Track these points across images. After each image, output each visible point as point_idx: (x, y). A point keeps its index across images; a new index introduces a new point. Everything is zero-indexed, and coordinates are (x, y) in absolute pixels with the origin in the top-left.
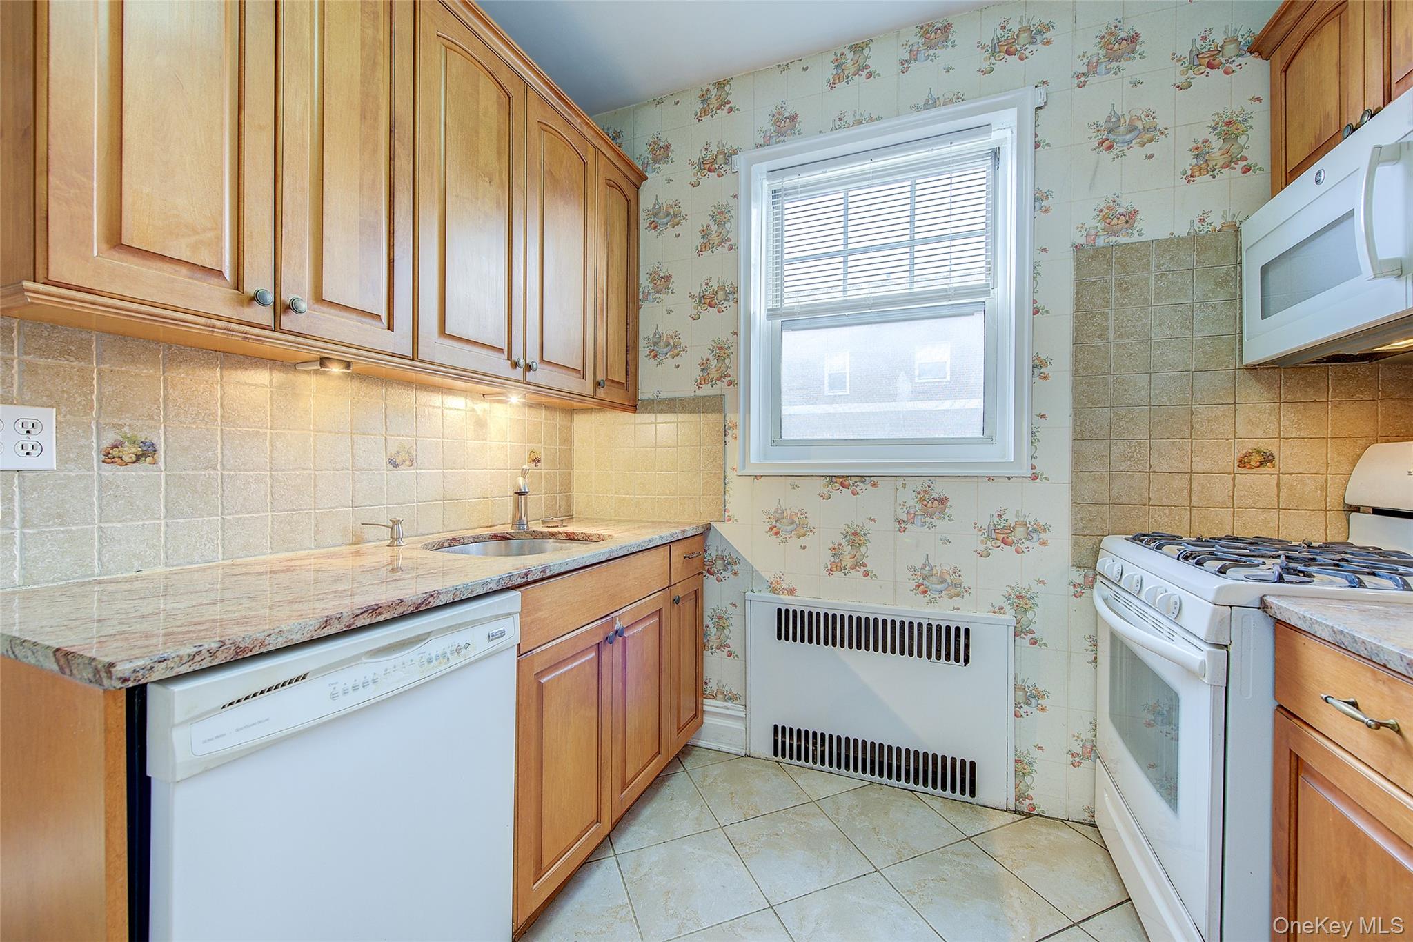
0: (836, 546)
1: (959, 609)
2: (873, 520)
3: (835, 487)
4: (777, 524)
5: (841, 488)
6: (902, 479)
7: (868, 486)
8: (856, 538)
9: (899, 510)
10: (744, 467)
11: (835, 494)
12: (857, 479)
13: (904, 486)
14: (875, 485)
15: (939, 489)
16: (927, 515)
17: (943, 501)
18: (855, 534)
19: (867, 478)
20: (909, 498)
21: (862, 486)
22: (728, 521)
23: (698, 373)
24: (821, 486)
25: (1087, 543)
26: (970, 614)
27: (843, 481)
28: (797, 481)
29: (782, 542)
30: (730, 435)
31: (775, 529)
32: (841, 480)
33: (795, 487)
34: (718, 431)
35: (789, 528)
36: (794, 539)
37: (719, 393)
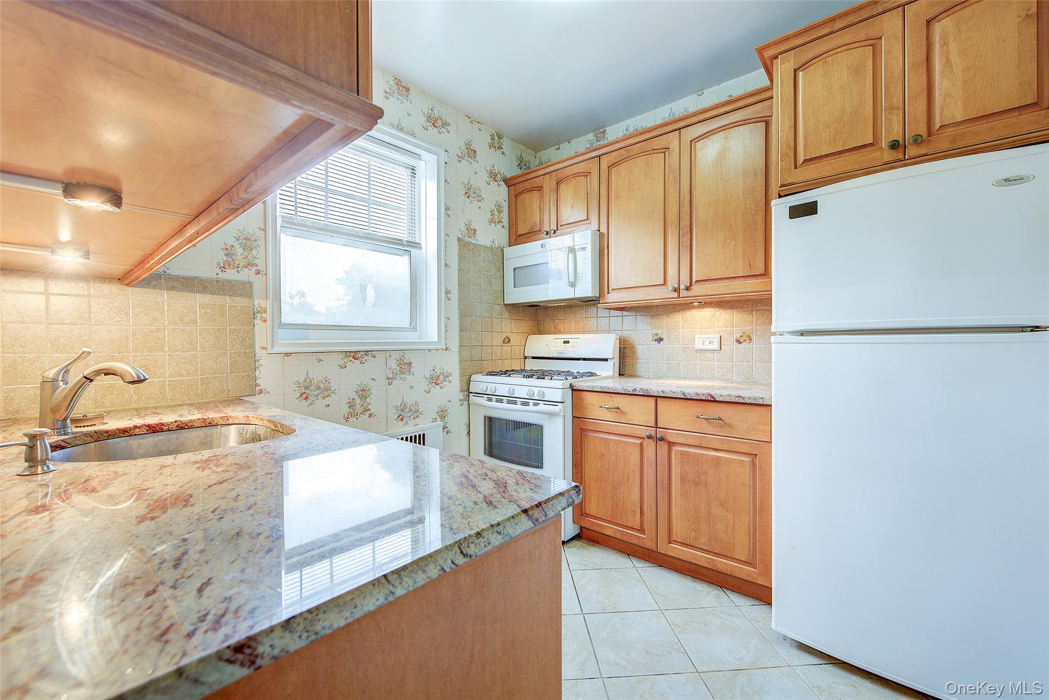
0: (351, 401)
1: (418, 424)
2: (374, 379)
3: (349, 359)
4: (307, 391)
5: (353, 360)
6: (389, 352)
7: (370, 358)
8: (363, 393)
9: (388, 372)
10: (273, 347)
11: (349, 365)
12: (363, 353)
13: (390, 356)
14: (374, 357)
15: (408, 357)
16: (402, 373)
17: (410, 364)
18: (363, 390)
19: (369, 352)
20: (393, 364)
21: (366, 357)
22: (259, 394)
23: (221, 257)
24: (339, 359)
25: (465, 379)
26: (423, 426)
27: (354, 355)
28: (321, 356)
29: (311, 404)
30: (258, 318)
31: (305, 395)
32: (353, 354)
33: (320, 361)
34: (248, 314)
35: (316, 393)
36: (321, 400)
37: (246, 279)
